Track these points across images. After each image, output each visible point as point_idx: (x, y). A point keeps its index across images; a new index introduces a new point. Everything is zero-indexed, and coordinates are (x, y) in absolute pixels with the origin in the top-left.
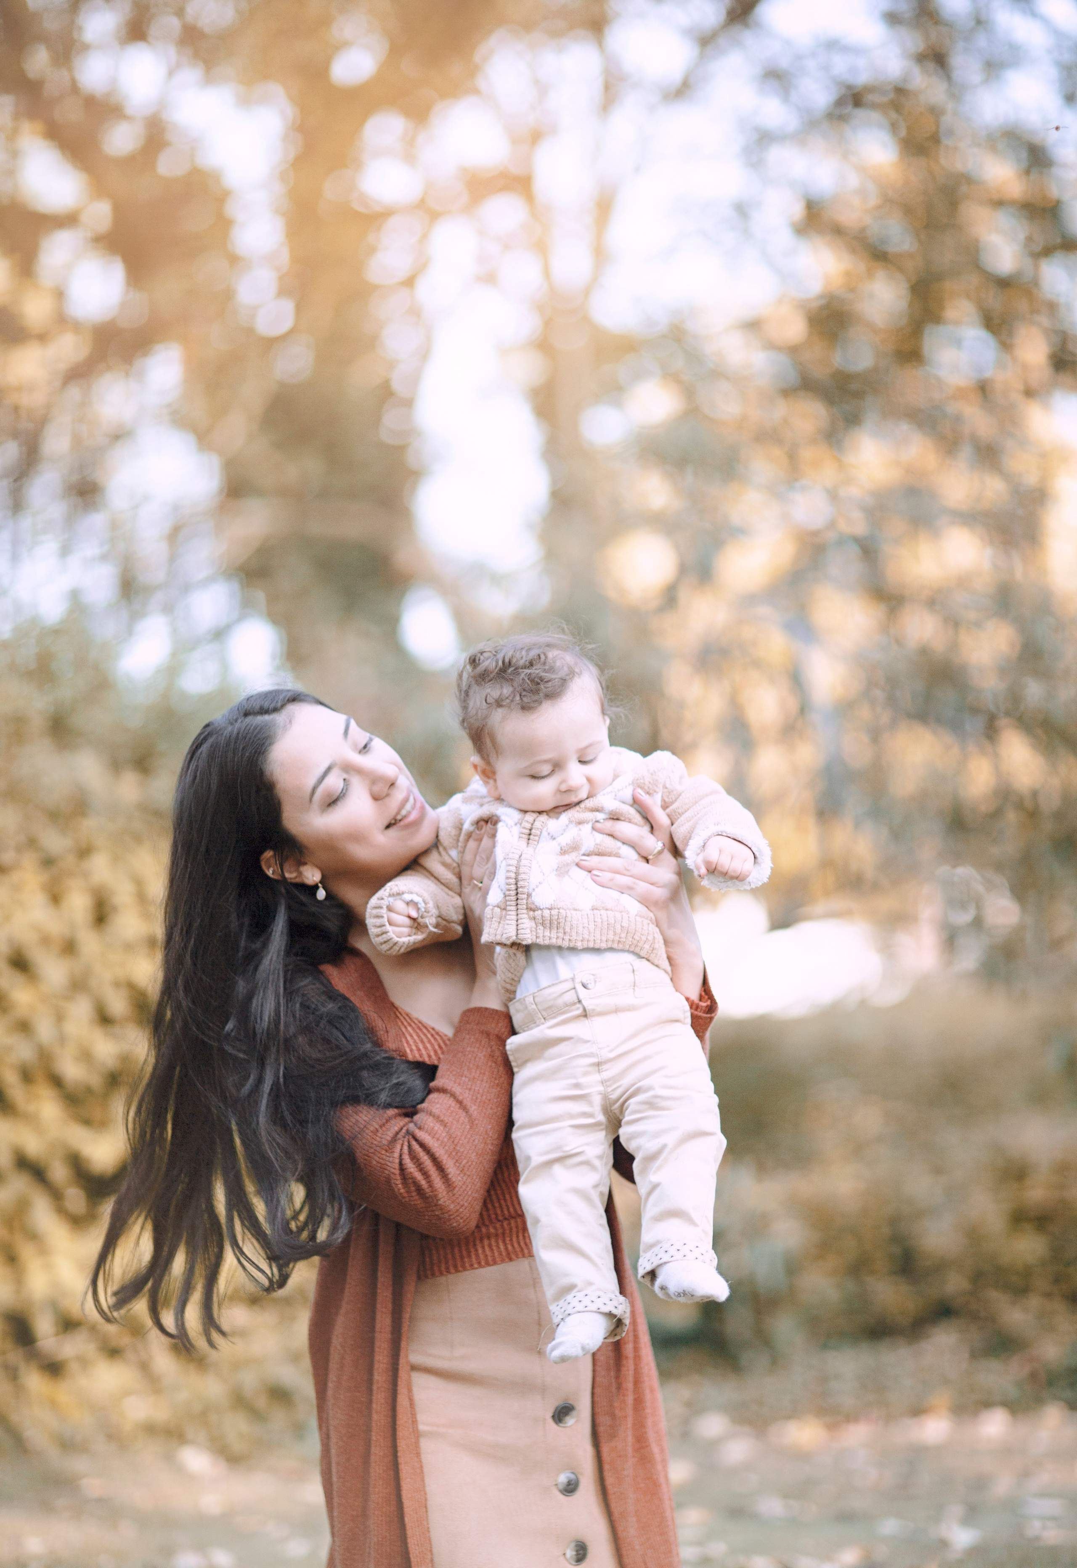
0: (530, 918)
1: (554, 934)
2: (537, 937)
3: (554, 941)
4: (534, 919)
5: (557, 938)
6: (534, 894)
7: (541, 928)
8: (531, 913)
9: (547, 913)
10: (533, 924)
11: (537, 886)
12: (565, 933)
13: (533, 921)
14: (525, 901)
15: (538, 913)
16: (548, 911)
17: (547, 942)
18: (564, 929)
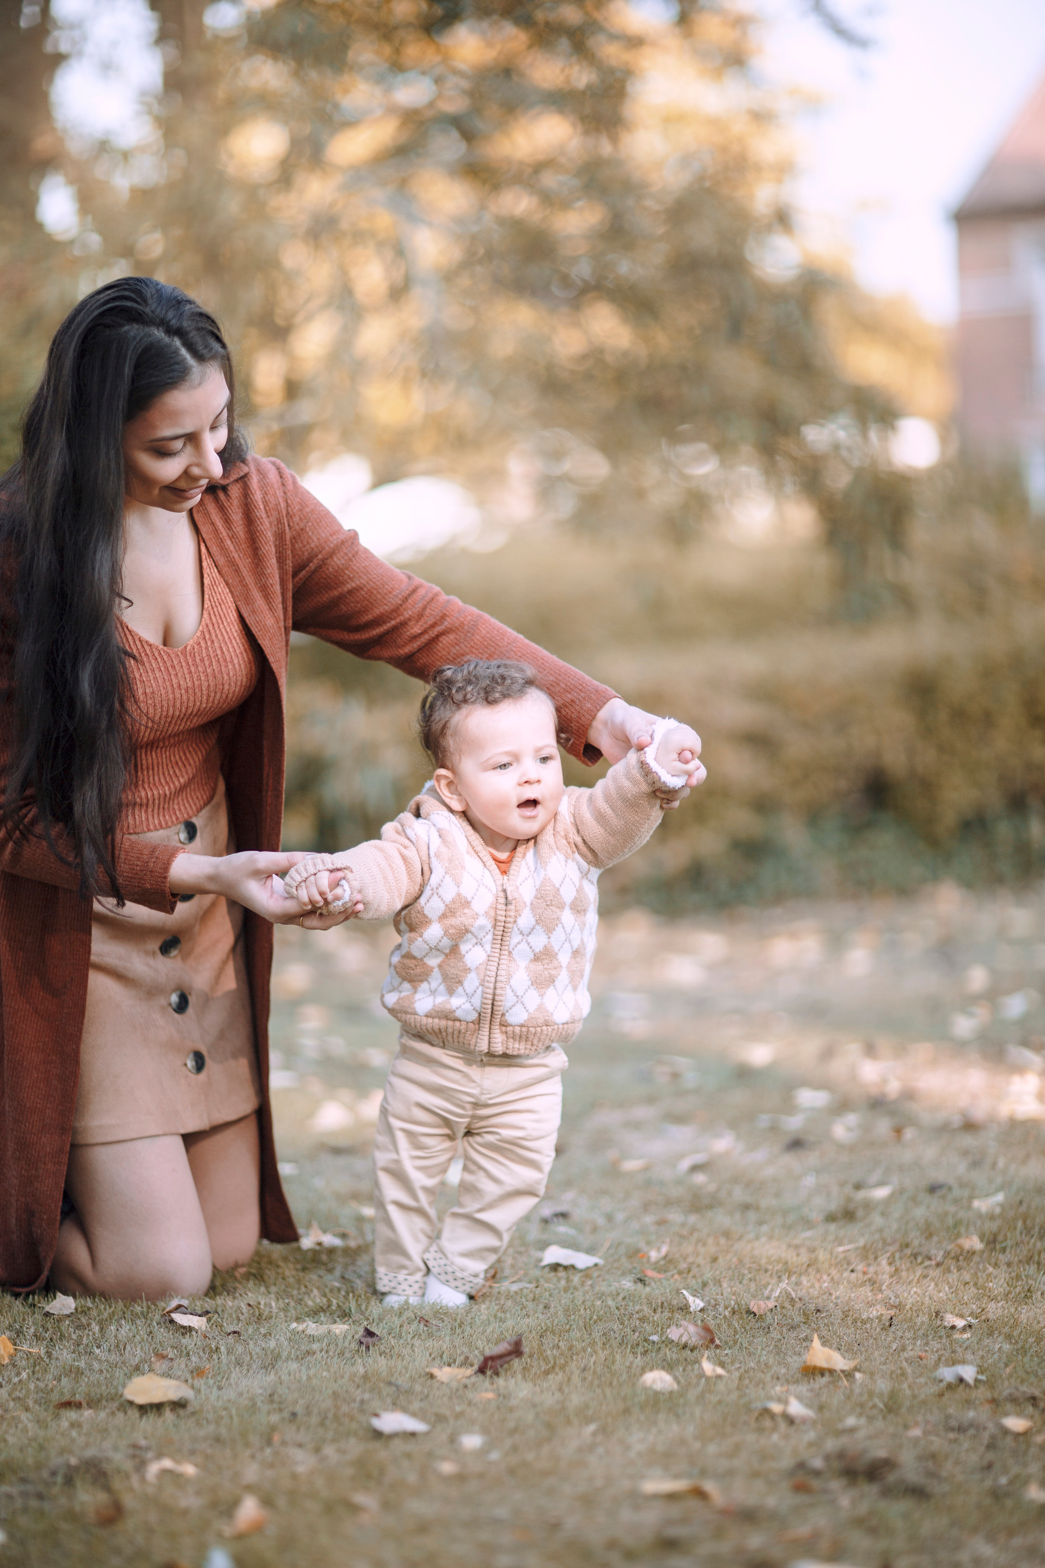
0: (502, 1032)
1: (522, 1046)
2: (507, 1048)
3: (522, 1052)
4: (506, 1033)
5: (526, 1049)
6: (507, 1014)
7: (511, 1040)
8: (504, 1028)
9: (517, 1030)
10: (504, 1037)
11: (511, 1009)
12: (532, 1045)
13: (505, 1035)
14: (499, 1020)
15: (510, 1029)
16: (519, 1028)
17: (515, 1053)
18: (532, 1042)
